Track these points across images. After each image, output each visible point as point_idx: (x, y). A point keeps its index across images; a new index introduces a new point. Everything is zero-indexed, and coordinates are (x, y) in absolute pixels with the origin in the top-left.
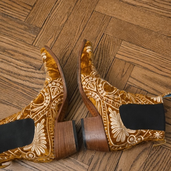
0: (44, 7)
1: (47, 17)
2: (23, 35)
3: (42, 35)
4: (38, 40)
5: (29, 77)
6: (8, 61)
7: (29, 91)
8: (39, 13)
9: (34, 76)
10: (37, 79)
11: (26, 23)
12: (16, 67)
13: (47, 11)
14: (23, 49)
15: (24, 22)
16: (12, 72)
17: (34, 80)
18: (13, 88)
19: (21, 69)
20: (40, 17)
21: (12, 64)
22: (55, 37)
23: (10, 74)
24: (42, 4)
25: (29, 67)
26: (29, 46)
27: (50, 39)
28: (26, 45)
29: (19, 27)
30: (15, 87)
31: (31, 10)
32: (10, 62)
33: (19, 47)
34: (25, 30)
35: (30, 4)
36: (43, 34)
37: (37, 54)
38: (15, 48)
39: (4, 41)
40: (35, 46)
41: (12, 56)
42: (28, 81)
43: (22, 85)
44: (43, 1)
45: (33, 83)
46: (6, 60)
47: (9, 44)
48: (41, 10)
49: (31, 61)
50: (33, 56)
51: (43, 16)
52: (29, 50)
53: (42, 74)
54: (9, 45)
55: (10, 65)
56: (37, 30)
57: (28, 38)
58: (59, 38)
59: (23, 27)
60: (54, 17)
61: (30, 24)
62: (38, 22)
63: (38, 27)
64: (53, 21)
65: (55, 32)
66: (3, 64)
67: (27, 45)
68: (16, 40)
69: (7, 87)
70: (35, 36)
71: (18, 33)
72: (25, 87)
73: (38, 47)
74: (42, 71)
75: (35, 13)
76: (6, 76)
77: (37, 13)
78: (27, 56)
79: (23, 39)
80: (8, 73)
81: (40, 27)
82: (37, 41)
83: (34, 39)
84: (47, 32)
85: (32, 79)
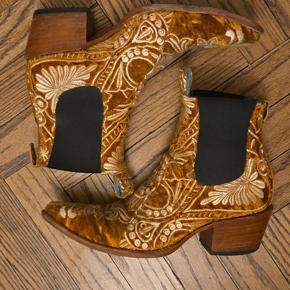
10: (13, 32)
17: (13, 39)
18: (6, 84)
30: (7, 81)
42: (8, 50)
43: (10, 66)
45: (17, 44)
53: (8, 16)
72: (17, 62)
85: (8, 41)
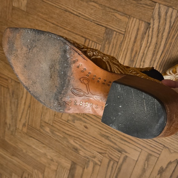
0: (85, 27)
1: (94, 24)
2: (115, 45)
3: (113, 26)
4: (118, 30)
5: (158, 33)
6: (143, 56)
7: (173, 32)
8: (91, 32)
9: (157, 29)
10: (160, 25)
11: (102, 43)
12: (149, 48)
13: (88, 24)
14: (129, 43)
15: (101, 45)
16: (154, 51)
17: (161, 28)
18: (171, 48)
19: (151, 42)
20: (94, 30)
21: (145, 52)
22: (113, 12)
23: (156, 52)
24: (81, 30)
25: (147, 35)
26: (126, 38)
27: (116, 17)
28: (125, 41)
29: (107, 50)
30: (170, 46)
31: (90, 40)
32: (144, 53)
33: (128, 47)
34: (109, 43)
35: (84, 42)
36: (111, 25)
37: (133, 28)
38: (129, 50)
39: (123, 62)
40: (125, 32)
41: (138, 53)
42: (162, 34)
43: (167, 40)
44: (79, 29)
45: (164, 29)
46: (142, 58)
47: (125, 57)
48: (88, 30)
49: (141, 34)
50: (136, 32)
51: (93, 27)
52: (130, 37)
53: (154, 20)
54: (127, 57)
55: (147, 53)
56: (109, 32)
57: (117, 40)
58: (114, 8)
59: (107, 46)
60: (93, 17)
61: (104, 40)
62: (100, 32)
63: (105, 31)
64: (97, 17)
65: (109, 13)
66: (146, 60)
67: (124, 39)
68: (121, 51)
69: (170, 54)
70: (115, 32)
71: (113, 50)
72: (169, 36)
73: (126, 28)
74: (151, 21)
75: (92, 35)
76: (158, 57)
77: (91, 34)
78: (136, 38)
79: (119, 44)
80: (155, 54)
81: (105, 28)
82: (120, 30)
83: (118, 33)
84: (110, 21)
85: (160, 30)
